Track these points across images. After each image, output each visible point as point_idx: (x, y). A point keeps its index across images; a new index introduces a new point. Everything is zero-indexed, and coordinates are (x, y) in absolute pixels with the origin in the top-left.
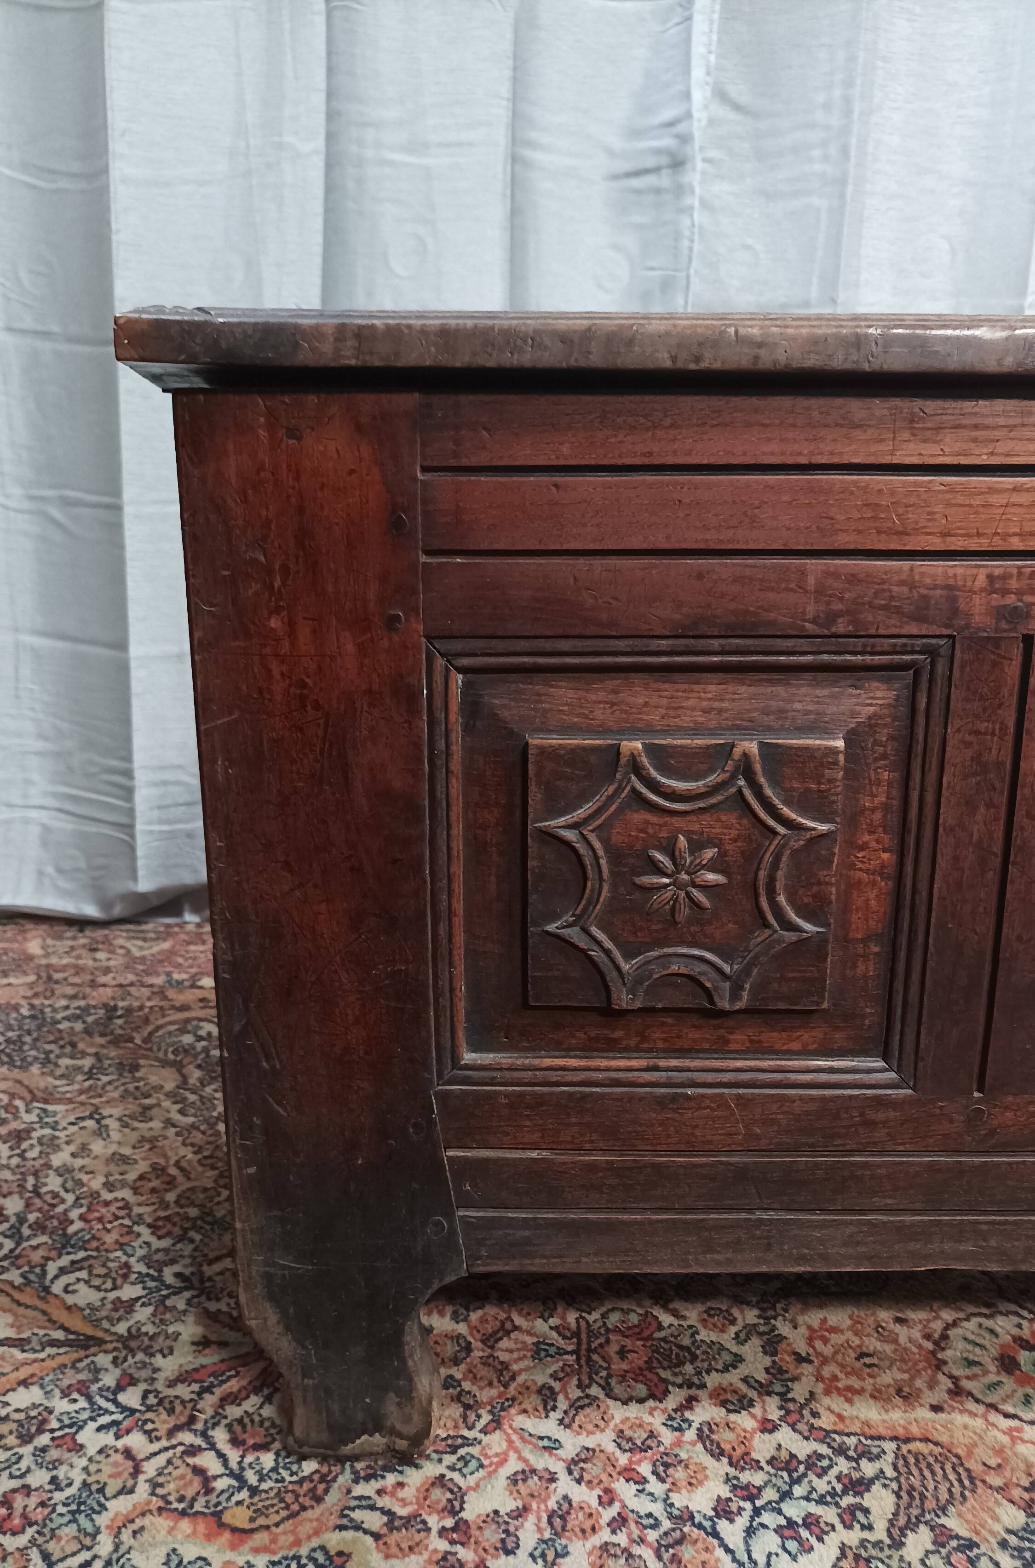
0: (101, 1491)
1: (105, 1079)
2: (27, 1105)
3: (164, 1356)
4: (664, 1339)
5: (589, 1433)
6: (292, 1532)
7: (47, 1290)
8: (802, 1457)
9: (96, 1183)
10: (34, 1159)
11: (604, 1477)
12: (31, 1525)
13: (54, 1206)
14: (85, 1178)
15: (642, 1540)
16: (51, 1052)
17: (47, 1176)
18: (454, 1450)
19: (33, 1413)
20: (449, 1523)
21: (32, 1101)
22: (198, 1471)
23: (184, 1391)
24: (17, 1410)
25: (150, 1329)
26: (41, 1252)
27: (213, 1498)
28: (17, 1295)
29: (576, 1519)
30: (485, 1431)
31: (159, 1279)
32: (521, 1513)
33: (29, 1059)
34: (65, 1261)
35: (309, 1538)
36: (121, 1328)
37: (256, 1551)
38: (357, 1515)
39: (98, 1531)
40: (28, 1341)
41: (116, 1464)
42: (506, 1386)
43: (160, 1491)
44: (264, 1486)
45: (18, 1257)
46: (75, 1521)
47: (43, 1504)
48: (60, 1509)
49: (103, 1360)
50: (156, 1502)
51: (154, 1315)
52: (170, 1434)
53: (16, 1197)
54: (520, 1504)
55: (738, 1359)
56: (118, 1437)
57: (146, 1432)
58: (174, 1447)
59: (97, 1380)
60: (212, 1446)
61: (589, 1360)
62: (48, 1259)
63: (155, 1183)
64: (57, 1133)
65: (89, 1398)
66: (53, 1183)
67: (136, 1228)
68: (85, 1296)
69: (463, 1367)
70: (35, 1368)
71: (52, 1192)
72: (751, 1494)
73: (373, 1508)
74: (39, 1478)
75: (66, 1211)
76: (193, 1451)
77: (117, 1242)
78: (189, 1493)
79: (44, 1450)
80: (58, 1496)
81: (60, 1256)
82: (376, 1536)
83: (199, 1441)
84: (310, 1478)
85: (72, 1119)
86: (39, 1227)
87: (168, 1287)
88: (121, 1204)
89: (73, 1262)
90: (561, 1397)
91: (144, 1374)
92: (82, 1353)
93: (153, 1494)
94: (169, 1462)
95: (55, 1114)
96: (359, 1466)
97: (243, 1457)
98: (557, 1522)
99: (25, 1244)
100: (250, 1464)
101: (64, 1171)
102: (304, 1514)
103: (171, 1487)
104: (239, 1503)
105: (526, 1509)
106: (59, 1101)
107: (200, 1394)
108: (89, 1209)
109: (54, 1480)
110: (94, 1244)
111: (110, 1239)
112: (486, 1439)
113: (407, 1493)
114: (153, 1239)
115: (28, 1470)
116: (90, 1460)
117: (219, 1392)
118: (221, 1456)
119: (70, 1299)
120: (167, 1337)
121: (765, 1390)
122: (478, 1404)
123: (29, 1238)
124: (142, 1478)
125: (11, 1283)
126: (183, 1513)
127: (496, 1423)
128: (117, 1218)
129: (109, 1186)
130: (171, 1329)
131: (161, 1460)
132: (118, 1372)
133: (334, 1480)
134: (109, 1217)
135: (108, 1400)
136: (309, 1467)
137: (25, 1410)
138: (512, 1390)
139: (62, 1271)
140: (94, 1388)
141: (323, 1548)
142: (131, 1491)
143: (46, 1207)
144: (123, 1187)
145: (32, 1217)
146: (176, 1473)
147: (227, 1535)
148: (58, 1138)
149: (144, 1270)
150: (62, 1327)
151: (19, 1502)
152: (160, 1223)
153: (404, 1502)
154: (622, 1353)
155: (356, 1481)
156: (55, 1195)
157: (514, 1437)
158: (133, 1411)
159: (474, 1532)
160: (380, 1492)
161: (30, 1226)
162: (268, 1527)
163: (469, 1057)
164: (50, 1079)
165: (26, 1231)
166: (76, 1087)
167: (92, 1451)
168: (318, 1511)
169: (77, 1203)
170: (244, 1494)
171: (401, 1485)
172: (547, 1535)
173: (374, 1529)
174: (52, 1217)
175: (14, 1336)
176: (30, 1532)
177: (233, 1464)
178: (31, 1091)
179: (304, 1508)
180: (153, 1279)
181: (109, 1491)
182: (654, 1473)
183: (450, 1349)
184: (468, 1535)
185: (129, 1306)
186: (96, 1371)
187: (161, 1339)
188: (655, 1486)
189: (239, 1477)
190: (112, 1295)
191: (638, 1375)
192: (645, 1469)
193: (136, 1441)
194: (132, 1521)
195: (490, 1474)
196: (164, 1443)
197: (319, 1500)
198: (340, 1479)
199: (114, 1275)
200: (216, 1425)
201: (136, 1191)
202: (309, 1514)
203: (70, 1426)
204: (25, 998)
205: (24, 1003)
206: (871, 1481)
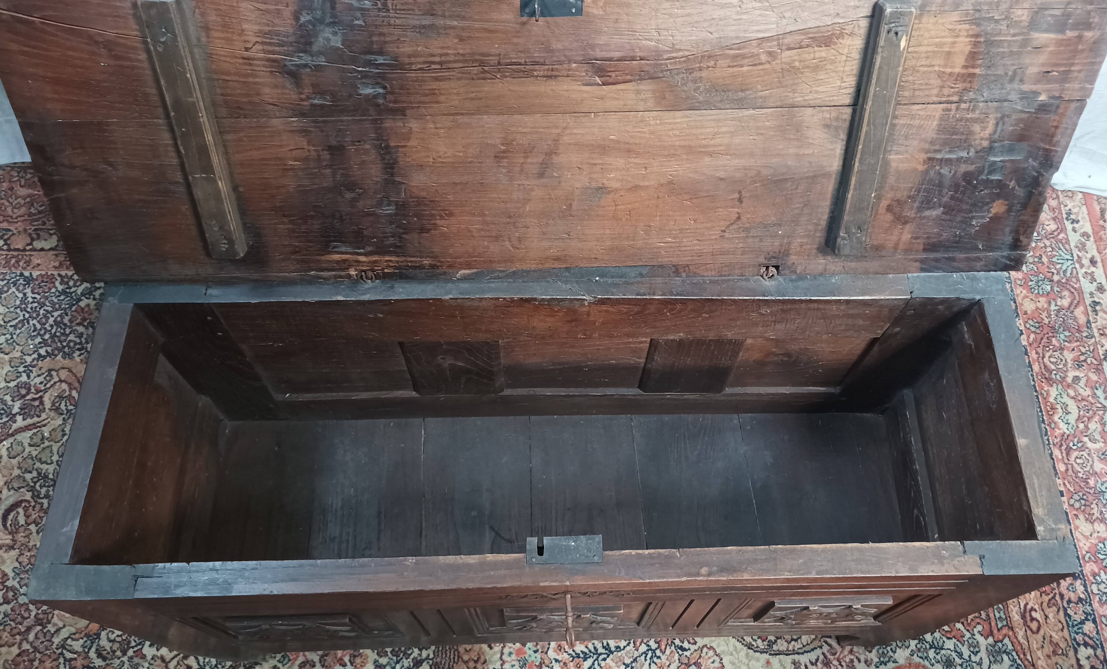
11: (332, 664)
116: (149, 664)
131: (174, 662)
167: (149, 658)
182: (350, 661)
192: (346, 659)
195: (293, 664)
204: (55, 267)
205: (55, 273)
206: (423, 661)
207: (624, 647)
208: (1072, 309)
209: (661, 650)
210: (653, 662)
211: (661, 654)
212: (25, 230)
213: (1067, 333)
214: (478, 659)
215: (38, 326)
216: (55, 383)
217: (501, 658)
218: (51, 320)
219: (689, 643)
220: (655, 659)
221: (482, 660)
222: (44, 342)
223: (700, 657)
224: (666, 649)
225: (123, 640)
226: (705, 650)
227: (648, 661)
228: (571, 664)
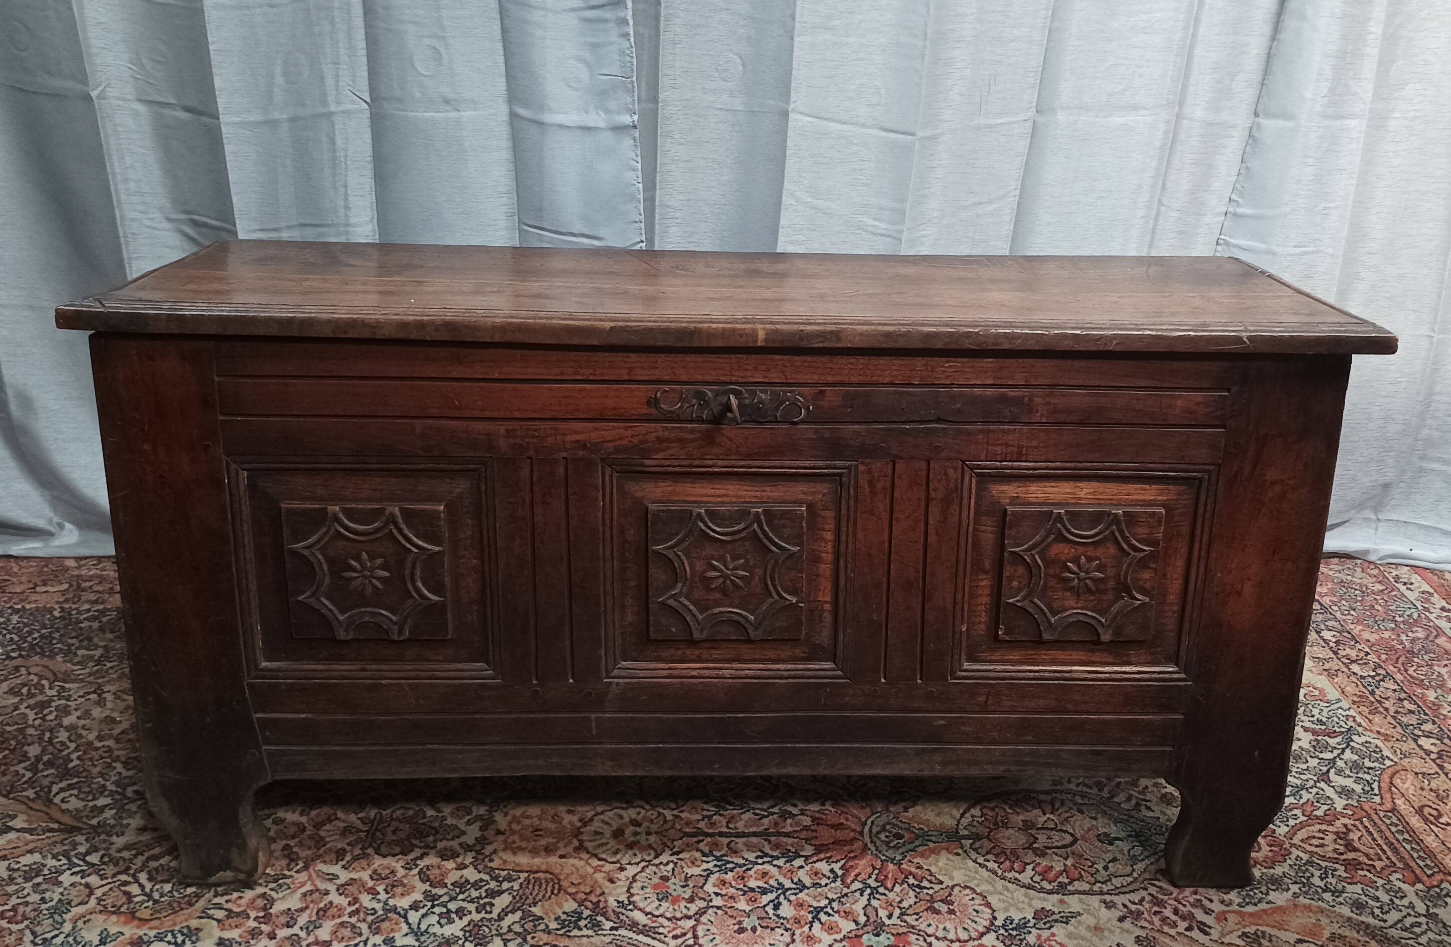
0: (69, 903)
1: (109, 665)
2: (50, 684)
3: (118, 836)
4: (423, 824)
5: (357, 872)
6: (173, 920)
7: (51, 801)
8: (472, 881)
9: (91, 737)
10: (51, 721)
11: (356, 892)
12: (27, 919)
13: (61, 751)
14: (84, 733)
15: (364, 920)
16: (73, 645)
17: (58, 732)
18: (276, 881)
19: (34, 867)
20: (262, 914)
21: (54, 681)
22: (126, 893)
23: (126, 854)
24: (25, 866)
25: (112, 822)
26: (49, 779)
27: (132, 906)
28: (31, 804)
29: (333, 911)
30: (297, 872)
31: (123, 794)
32: (302, 910)
33: (56, 650)
34: (64, 784)
35: (181, 923)
36: (94, 822)
37: (151, 928)
38: (210, 912)
39: (65, 921)
40: (35, 829)
41: (79, 891)
42: (318, 849)
43: (102, 903)
44: (162, 899)
45: (34, 782)
46: (53, 917)
47: (35, 910)
48: (45, 912)
49: (80, 839)
50: (100, 908)
51: (115, 814)
52: (114, 876)
53: (36, 745)
54: (304, 905)
55: (463, 833)
56: (82, 878)
57: (99, 875)
58: (114, 882)
59: (75, 849)
60: (137, 881)
61: (374, 834)
62: (53, 783)
63: (132, 736)
64: (69, 703)
65: (69, 859)
66: (63, 736)
67: (114, 764)
68: (74, 804)
69: (297, 840)
70: (39, 844)
71: (61, 742)
72: (432, 898)
73: (221, 909)
74: (35, 898)
75: (69, 754)
76: (126, 883)
77: (99, 773)
78: (119, 904)
79: (39, 884)
80: (44, 906)
81: (61, 782)
82: (219, 921)
83: (130, 879)
84: (189, 895)
85: (81, 693)
86: (49, 764)
87: (128, 798)
88: (105, 749)
89: (69, 785)
90: (348, 854)
91: (104, 846)
92: (67, 835)
93: (98, 904)
94: (111, 889)
95: (70, 690)
96: (219, 889)
97: (153, 886)
98: (321, 913)
99: (40, 774)
100: (157, 890)
101: (71, 728)
102: (181, 912)
103: (109, 901)
104: (146, 908)
105: (307, 908)
106: (73, 681)
107: (135, 856)
108: (85, 752)
109: (43, 899)
110: (85, 774)
111: (95, 771)
112: (296, 875)
113: (243, 902)
114: (123, 771)
115: (28, 894)
116: (65, 889)
117: (146, 854)
118: (142, 886)
119: (64, 806)
120: (122, 825)
121: (468, 848)
122: (298, 858)
123: (42, 771)
124: (93, 897)
125: (28, 797)
126: (114, 913)
127: (306, 868)
128: (102, 758)
129: (100, 738)
130: (125, 822)
131: (107, 888)
132: (88, 845)
133: (203, 896)
134: (97, 757)
135: (80, 859)
136: (190, 890)
137: (30, 866)
138: (321, 851)
139: (62, 790)
140: (73, 853)
141: (188, 927)
142: (86, 903)
143: (56, 752)
144: (109, 739)
145: (45, 758)
146: (113, 894)
147: (136, 922)
148: (70, 706)
149: (114, 788)
150: (58, 822)
151: (21, 909)
152: (130, 761)
153: (240, 906)
154: (394, 832)
155: (215, 896)
156: (63, 743)
157: (314, 875)
158: (94, 865)
159: (274, 918)
160: (227, 901)
161: (44, 764)
162: (159, 918)
163: (264, 664)
164: (69, 665)
165: (41, 767)
166: (88, 670)
167: (66, 884)
168: (190, 910)
169: (77, 749)
170: (150, 903)
171: (241, 898)
172: (313, 919)
173: (219, 918)
174: (60, 758)
175: (26, 826)
176: (26, 923)
177: (147, 890)
178: (54, 674)
179: (182, 909)
180: (119, 794)
181: (73, 904)
182: (385, 889)
183: (292, 830)
184: (270, 920)
185: (102, 809)
186: (75, 845)
187: (118, 827)
188: (383, 896)
189: (149, 896)
190: (91, 804)
191: (398, 843)
192: (380, 889)
193: (93, 880)
194: (85, 917)
195: (292, 892)
196: (110, 880)
197: (191, 905)
198: (207, 896)
199: (94, 792)
200: (142, 871)
201: (117, 741)
202: (185, 911)
203: (55, 873)
204: (58, 602)
205: (57, 607)
206: (504, 892)
207: (826, 885)
208: (1431, 638)
209: (886, 888)
210: (874, 898)
211: (887, 892)
212: (29, 581)
213: (1432, 655)
214: (591, 892)
215: (16, 638)
216: (21, 675)
217: (628, 891)
218: (36, 635)
219: (930, 882)
220: (877, 896)
221: (598, 892)
222: (20, 649)
223: (950, 895)
224: (894, 886)
225: (31, 869)
226: (957, 889)
227: (866, 897)
228: (742, 897)
